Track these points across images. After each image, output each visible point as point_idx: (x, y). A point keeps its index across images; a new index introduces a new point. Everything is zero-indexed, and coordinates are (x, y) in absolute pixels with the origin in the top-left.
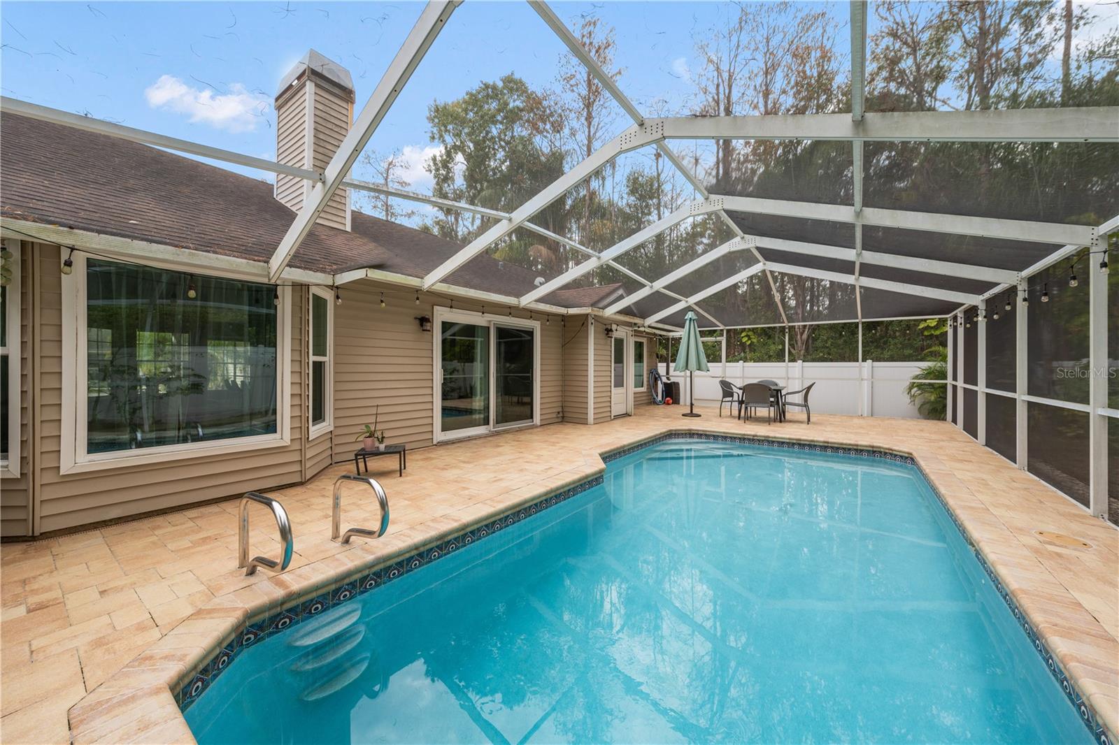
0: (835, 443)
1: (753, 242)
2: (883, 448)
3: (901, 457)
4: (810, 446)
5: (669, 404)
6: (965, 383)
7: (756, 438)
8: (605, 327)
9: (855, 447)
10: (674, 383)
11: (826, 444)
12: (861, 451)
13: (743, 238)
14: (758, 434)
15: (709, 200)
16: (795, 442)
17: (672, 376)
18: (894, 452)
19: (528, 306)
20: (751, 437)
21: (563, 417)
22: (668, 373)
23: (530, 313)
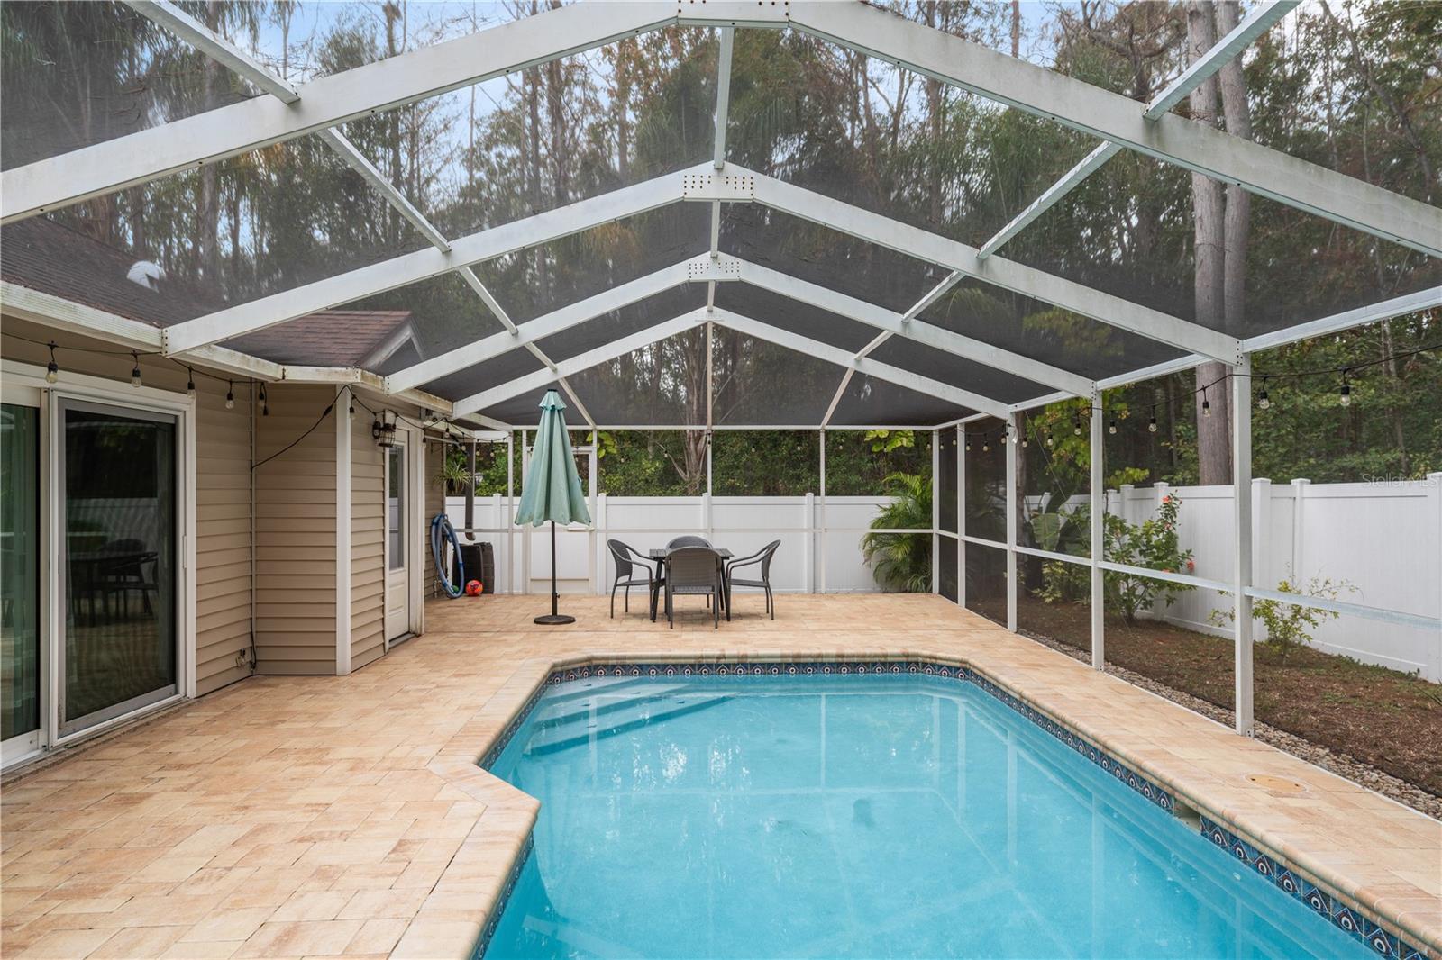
0: (853, 656)
1: (735, 271)
2: (921, 656)
3: (949, 668)
4: (814, 665)
5: (475, 595)
6: (967, 534)
7: (723, 661)
8: (372, 419)
9: (883, 660)
10: (482, 544)
11: (840, 660)
12: (892, 664)
13: (715, 258)
14: (727, 653)
15: (724, 174)
16: (790, 660)
17: (480, 530)
18: (940, 662)
19: (194, 353)
20: (715, 661)
21: (253, 665)
22: (469, 523)
23: (187, 375)
